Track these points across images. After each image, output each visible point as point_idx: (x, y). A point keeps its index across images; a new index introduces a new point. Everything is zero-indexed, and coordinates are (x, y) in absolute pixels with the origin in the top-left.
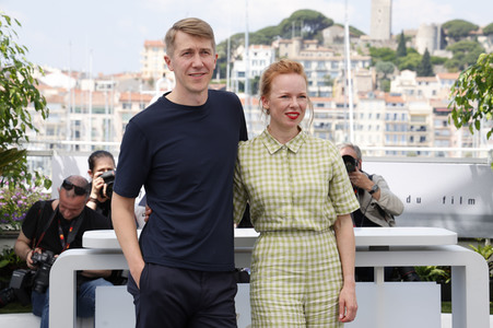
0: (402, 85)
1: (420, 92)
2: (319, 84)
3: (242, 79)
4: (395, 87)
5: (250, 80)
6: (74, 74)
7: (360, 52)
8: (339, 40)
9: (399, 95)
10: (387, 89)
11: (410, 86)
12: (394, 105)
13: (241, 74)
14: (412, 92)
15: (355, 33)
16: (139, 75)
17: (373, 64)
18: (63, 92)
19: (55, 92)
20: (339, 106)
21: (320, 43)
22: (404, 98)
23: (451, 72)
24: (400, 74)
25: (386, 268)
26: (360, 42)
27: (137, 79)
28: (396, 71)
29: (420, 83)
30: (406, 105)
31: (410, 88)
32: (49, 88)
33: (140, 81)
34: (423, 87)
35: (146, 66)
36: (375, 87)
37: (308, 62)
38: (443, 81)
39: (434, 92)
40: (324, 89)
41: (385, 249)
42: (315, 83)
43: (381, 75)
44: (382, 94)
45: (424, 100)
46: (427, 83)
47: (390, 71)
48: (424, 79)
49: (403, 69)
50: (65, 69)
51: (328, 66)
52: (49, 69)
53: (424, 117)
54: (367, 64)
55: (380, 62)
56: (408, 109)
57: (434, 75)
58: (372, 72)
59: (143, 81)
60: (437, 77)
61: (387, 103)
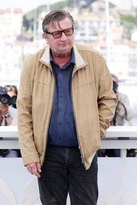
2: (90, 35)
7: (114, 17)
8: (102, 9)
10: (129, 38)
12: (134, 47)
15: (112, 6)
17: (122, 24)
20: (102, 48)
21: (91, 11)
25: (127, 150)
26: (114, 11)
36: (123, 37)
37: (83, 22)
40: (94, 38)
41: (127, 139)
42: (87, 34)
43: (127, 31)
44: (126, 41)
47: (131, 28)
51: (95, 25)
54: (119, 24)
55: (126, 23)
58: (121, 29)
61: (130, 46)
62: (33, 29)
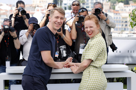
0: (119, 7)
1: (125, 10)
3: (66, 6)
4: (117, 8)
5: (68, 6)
6: (10, 5)
9: (118, 11)
10: (114, 9)
11: (122, 8)
12: (117, 14)
13: (65, 4)
14: (122, 10)
16: (32, 5)
17: (109, 1)
18: (7, 11)
19: (4, 11)
22: (120, 12)
23: (135, 3)
24: (118, 4)
27: (31, 6)
28: (117, 3)
29: (125, 7)
30: (121, 14)
31: (122, 9)
32: (2, 10)
33: (32, 7)
34: (126, 8)
35: (34, 2)
36: (110, 8)
38: (132, 6)
39: (130, 10)
42: (90, 7)
43: (112, 4)
44: (112, 10)
45: (127, 12)
46: (127, 7)
47: (115, 3)
48: (126, 5)
49: (119, 2)
50: (7, 4)
52: (2, 4)
53: (126, 18)
56: (121, 15)
57: (129, 4)
58: (109, 3)
59: (33, 7)
60: (131, 5)
61: (114, 14)
62: (59, 5)
